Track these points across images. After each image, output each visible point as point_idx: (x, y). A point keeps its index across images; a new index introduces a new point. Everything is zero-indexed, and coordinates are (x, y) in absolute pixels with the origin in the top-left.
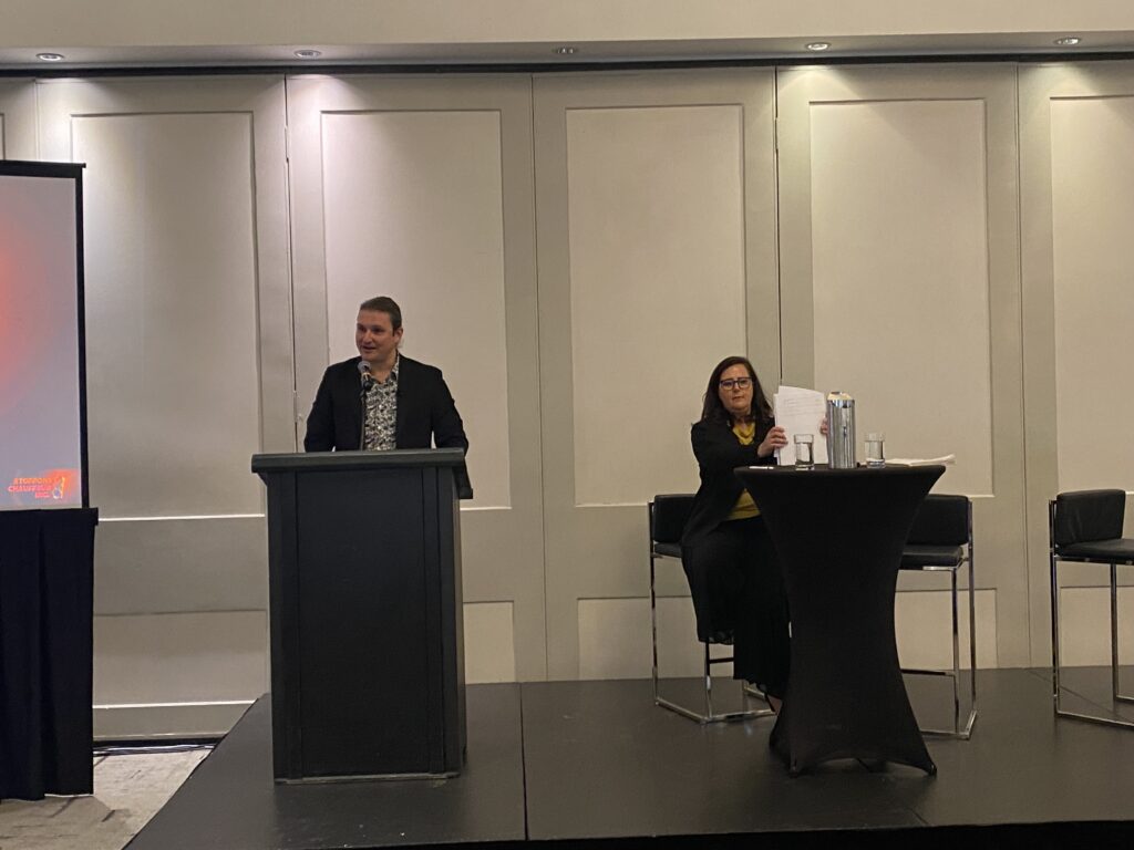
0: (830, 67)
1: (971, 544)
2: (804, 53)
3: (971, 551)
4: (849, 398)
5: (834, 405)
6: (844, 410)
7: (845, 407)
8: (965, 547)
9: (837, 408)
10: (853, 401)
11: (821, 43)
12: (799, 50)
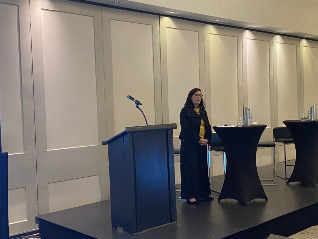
0: (170, 18)
2: (168, 14)
11: (172, 12)
12: (167, 12)
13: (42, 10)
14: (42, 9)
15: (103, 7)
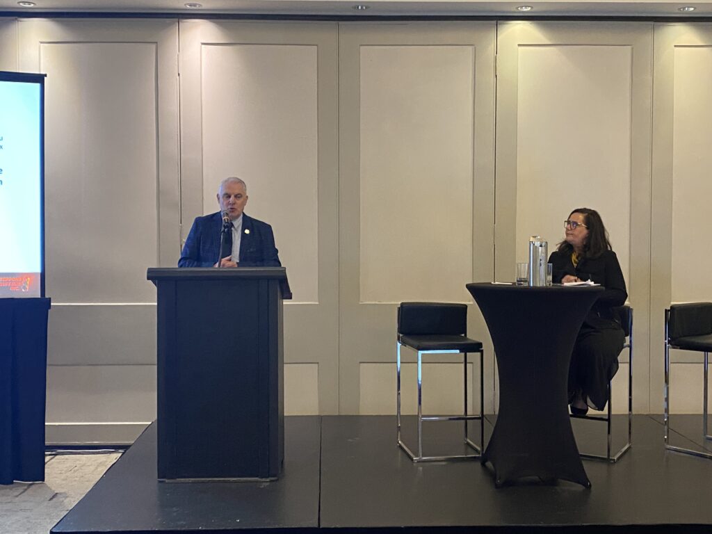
0: (532, 22)
1: (631, 336)
2: (515, 12)
3: (631, 341)
5: (534, 245)
6: (540, 248)
9: (536, 247)
10: (546, 243)
11: (526, 7)
12: (512, 11)
13: (203, 46)
14: (203, 44)
15: (340, 23)
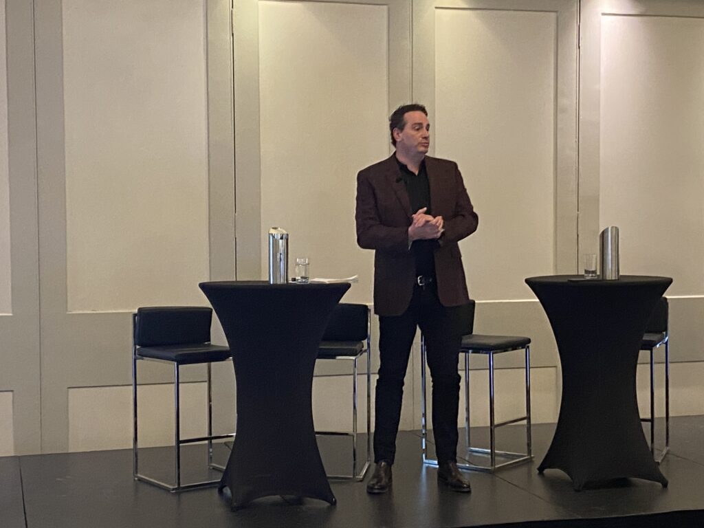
1: (369, 339)
3: (369, 344)
4: (285, 232)
5: (273, 237)
6: (281, 241)
7: (282, 238)
8: (365, 342)
9: (276, 240)
10: (288, 235)
